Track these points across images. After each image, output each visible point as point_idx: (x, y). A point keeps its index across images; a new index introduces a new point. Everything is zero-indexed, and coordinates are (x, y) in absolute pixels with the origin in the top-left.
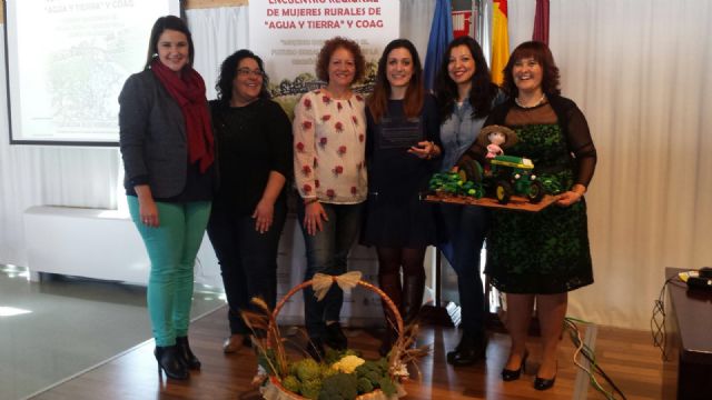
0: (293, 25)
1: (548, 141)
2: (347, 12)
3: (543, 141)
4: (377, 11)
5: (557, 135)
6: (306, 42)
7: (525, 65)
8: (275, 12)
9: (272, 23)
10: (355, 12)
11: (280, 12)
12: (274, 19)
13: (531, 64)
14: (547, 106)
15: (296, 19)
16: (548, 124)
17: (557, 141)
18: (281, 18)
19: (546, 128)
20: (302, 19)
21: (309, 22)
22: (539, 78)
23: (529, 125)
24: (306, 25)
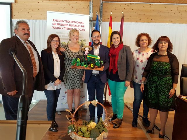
0: (60, 28)
1: (165, 67)
2: (75, 26)
3: (163, 67)
4: (83, 26)
5: (168, 66)
6: (64, 33)
7: (163, 43)
8: (55, 24)
9: (54, 27)
10: (77, 26)
11: (56, 24)
12: (55, 26)
13: (165, 43)
14: (167, 56)
15: (61, 27)
16: (165, 62)
17: (168, 68)
18: (57, 26)
19: (165, 63)
20: (63, 26)
21: (65, 28)
22: (167, 47)
23: (160, 62)
24: (64, 28)
